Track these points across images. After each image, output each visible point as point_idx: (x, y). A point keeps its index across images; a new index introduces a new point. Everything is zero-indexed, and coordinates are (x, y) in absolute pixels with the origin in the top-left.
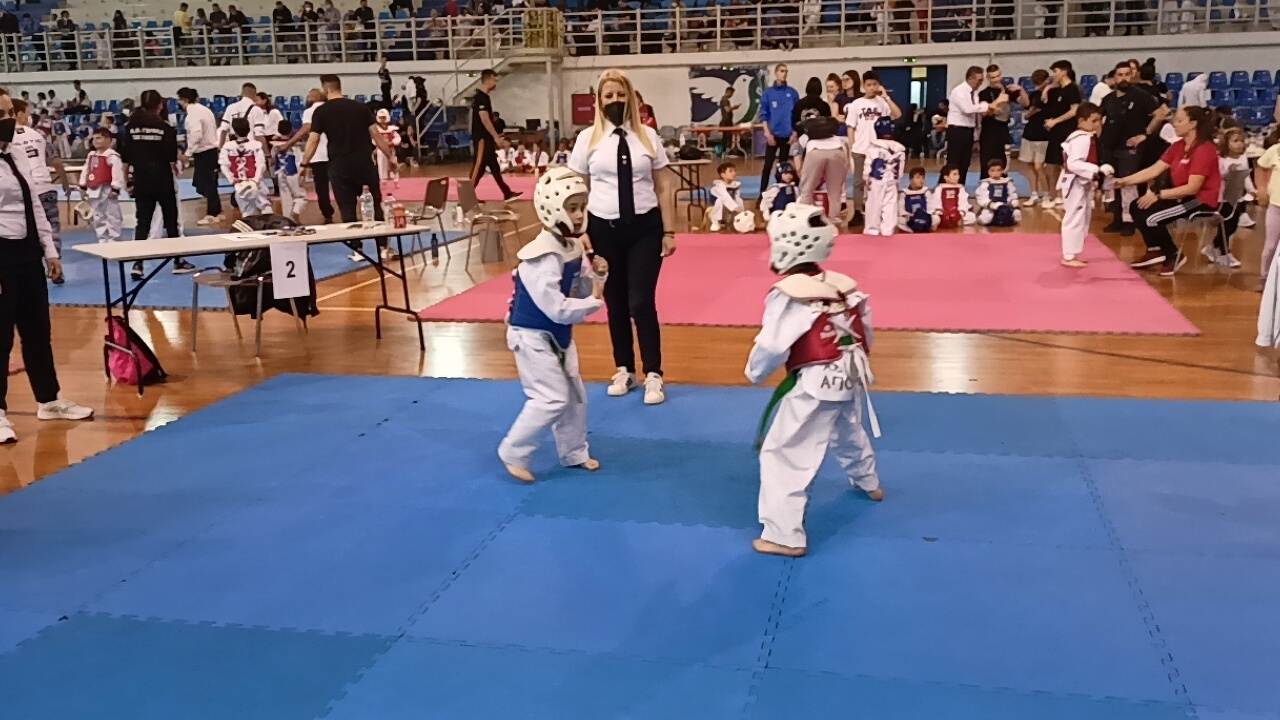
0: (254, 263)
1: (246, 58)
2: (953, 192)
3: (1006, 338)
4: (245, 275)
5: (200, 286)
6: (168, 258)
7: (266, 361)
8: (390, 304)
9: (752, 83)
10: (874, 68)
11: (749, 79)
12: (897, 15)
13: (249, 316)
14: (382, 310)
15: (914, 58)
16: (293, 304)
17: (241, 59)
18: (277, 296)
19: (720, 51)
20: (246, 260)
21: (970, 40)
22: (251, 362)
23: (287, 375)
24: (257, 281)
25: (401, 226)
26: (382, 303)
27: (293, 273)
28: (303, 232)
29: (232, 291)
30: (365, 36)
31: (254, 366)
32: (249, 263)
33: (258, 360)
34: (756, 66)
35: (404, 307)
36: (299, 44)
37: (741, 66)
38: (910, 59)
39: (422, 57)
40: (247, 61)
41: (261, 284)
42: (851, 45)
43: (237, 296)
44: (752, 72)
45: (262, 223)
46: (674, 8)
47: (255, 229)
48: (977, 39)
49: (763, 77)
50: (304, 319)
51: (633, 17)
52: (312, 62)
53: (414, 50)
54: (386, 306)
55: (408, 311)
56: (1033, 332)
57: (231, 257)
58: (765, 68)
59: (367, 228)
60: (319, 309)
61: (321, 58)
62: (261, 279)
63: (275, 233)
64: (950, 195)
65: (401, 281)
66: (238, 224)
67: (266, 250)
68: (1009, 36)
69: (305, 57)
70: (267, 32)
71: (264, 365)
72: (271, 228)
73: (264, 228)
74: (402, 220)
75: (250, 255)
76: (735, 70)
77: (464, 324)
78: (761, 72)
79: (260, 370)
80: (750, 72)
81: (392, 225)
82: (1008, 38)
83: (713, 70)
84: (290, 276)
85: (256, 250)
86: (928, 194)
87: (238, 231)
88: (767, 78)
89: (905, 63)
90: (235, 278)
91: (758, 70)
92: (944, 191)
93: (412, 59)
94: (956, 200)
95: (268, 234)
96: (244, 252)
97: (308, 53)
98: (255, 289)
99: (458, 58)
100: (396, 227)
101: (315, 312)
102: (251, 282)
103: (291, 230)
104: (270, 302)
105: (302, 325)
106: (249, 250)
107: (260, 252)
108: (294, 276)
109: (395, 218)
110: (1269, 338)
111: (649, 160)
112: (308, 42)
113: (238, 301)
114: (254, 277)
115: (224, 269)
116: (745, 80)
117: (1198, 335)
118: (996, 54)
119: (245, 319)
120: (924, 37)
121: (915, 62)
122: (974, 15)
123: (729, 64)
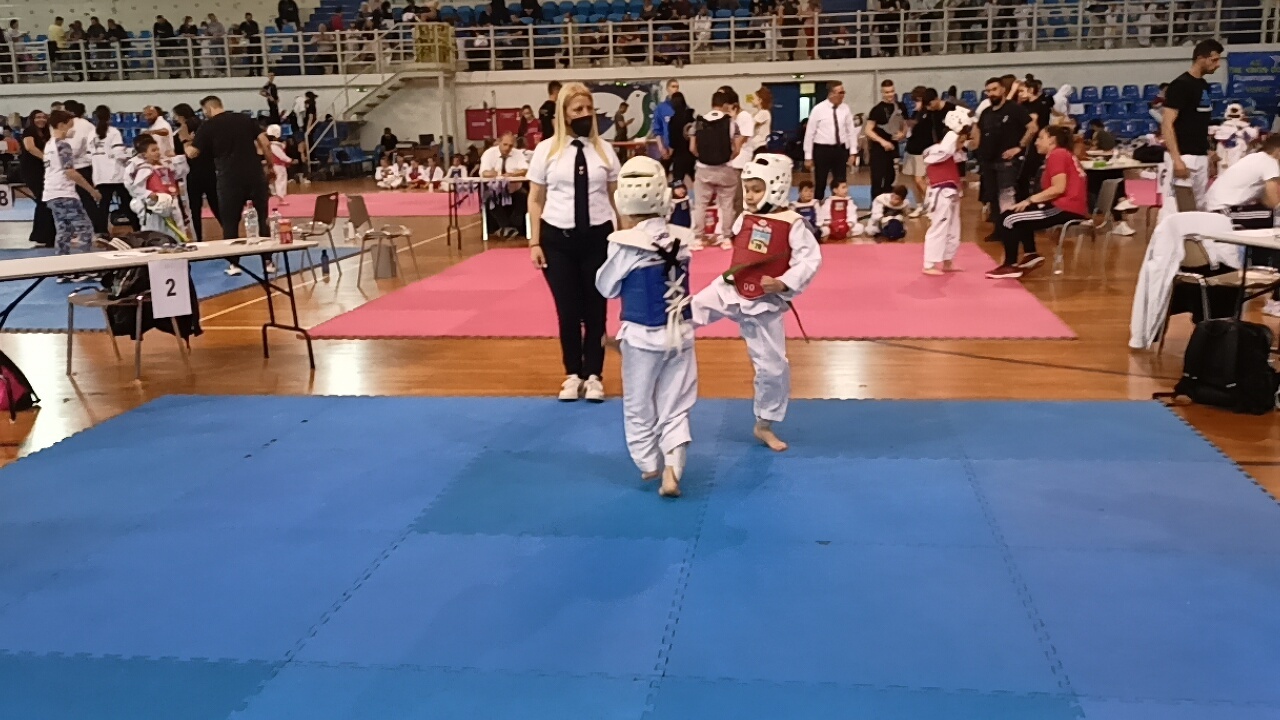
0: (132, 282)
1: (126, 73)
2: (841, 204)
3: (895, 345)
4: (122, 295)
5: (75, 307)
6: (41, 278)
7: (146, 383)
8: (277, 322)
9: (645, 97)
10: (764, 84)
11: (643, 94)
12: (785, 32)
13: (129, 336)
14: (269, 328)
15: (802, 74)
16: (175, 324)
17: (120, 74)
18: (157, 315)
19: (613, 66)
20: (124, 279)
21: (855, 57)
22: (129, 385)
23: (168, 397)
24: (137, 301)
25: (288, 242)
26: (269, 321)
27: (173, 291)
28: (183, 249)
29: (110, 312)
30: (250, 50)
31: (134, 388)
32: (128, 283)
33: (138, 382)
34: (649, 82)
35: (292, 325)
36: (181, 58)
37: (634, 82)
38: (798, 75)
39: (310, 71)
40: (127, 76)
41: (140, 304)
42: (740, 62)
43: (116, 316)
44: (645, 87)
45: (141, 240)
46: (566, 23)
47: (133, 247)
48: (862, 56)
49: (656, 94)
50: (187, 340)
51: (526, 32)
52: (195, 77)
53: (302, 64)
54: (273, 324)
55: (296, 328)
56: (919, 339)
57: (108, 275)
58: (658, 84)
59: (251, 244)
60: (203, 328)
61: (205, 73)
62: (140, 298)
63: (154, 251)
64: (839, 207)
65: (288, 298)
66: (115, 242)
67: (144, 268)
68: (893, 53)
69: (188, 72)
70: (147, 46)
71: (144, 387)
72: (150, 245)
73: (143, 246)
74: (288, 235)
75: (128, 273)
76: (628, 85)
77: (357, 341)
78: (654, 87)
79: (141, 392)
80: (642, 88)
81: (278, 241)
82: (892, 55)
83: (607, 86)
84: (170, 294)
85: (134, 268)
86: (817, 206)
87: (116, 249)
88: (660, 92)
89: (793, 79)
90: (112, 298)
91: (651, 85)
92: (834, 202)
93: (299, 73)
94: (844, 212)
95: (147, 252)
96: (122, 270)
97: (192, 67)
98: (134, 308)
99: (348, 73)
100: (282, 243)
101: (198, 332)
102: (129, 301)
103: (171, 247)
104: (150, 322)
105: (185, 344)
106: (127, 268)
107: (138, 269)
108: (174, 294)
109: (281, 233)
110: (1141, 341)
111: (605, 172)
112: (191, 57)
113: (116, 322)
114: (132, 297)
115: (101, 288)
116: (638, 96)
117: (1074, 339)
118: (881, 71)
119: (124, 341)
120: (811, 54)
121: (803, 78)
122: (859, 33)
123: (622, 80)
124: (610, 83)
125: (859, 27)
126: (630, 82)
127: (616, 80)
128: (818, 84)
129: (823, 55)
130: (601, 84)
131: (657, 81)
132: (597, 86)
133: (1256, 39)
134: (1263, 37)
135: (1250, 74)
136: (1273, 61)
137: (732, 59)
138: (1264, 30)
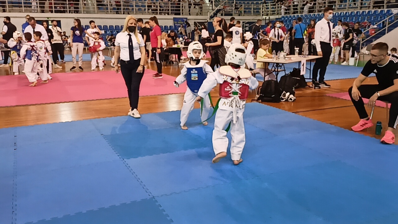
15: (50, 18)
38: (48, 18)
48: (69, 13)
68: (77, 12)
82: (77, 13)
89: (46, 19)
120: (52, 11)
122: (68, 5)
125: (67, 3)
129: (57, 12)
133: (179, 14)
134: (181, 14)
136: (184, 20)
137: (24, 11)
138: (181, 12)
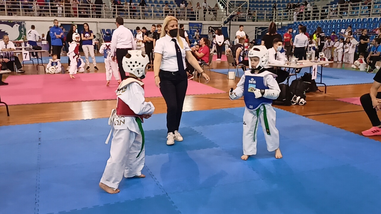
9: (19, 26)
10: (61, 24)
11: (18, 25)
34: (21, 21)
37: (15, 21)
44: (19, 23)
48: (92, 17)
49: (24, 25)
58: (24, 22)
76: (13, 22)
78: (23, 23)
80: (18, 23)
83: (5, 22)
88: (25, 25)
91: (22, 23)
116: (17, 26)
118: (98, 22)
120: (76, 16)
121: (74, 23)
123: (11, 20)
124: (6, 21)
125: (91, 9)
126: (13, 21)
127: (8, 20)
128: (78, 25)
129: (81, 16)
130: (2, 21)
131: (24, 21)
132: (1, 21)
133: (195, 19)
134: (196, 19)
135: (194, 29)
136: (199, 25)
137: (50, 16)
138: (196, 17)
